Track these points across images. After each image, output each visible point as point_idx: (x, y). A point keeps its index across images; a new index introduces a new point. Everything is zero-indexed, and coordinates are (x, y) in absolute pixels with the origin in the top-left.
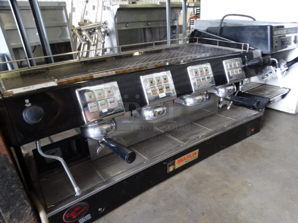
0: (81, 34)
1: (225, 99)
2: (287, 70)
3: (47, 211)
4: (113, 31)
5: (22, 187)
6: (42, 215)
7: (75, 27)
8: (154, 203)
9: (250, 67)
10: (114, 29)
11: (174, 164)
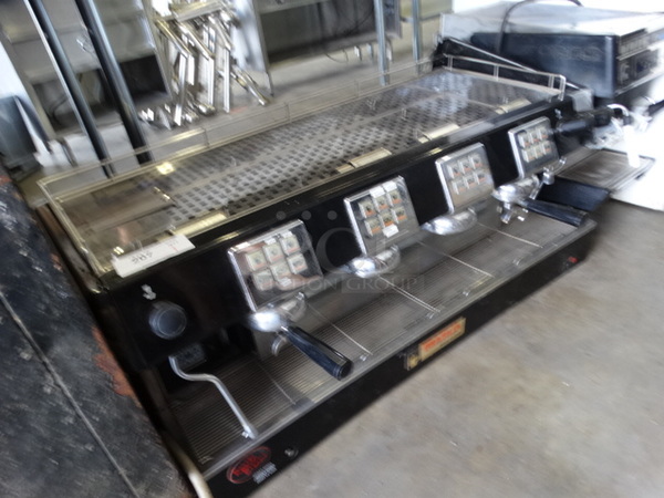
0: (178, 33)
1: (515, 205)
2: (650, 122)
3: (202, 469)
4: (248, 15)
5: (160, 441)
6: (196, 480)
7: (163, 15)
8: (386, 433)
9: (566, 134)
10: (252, 13)
11: (417, 354)
